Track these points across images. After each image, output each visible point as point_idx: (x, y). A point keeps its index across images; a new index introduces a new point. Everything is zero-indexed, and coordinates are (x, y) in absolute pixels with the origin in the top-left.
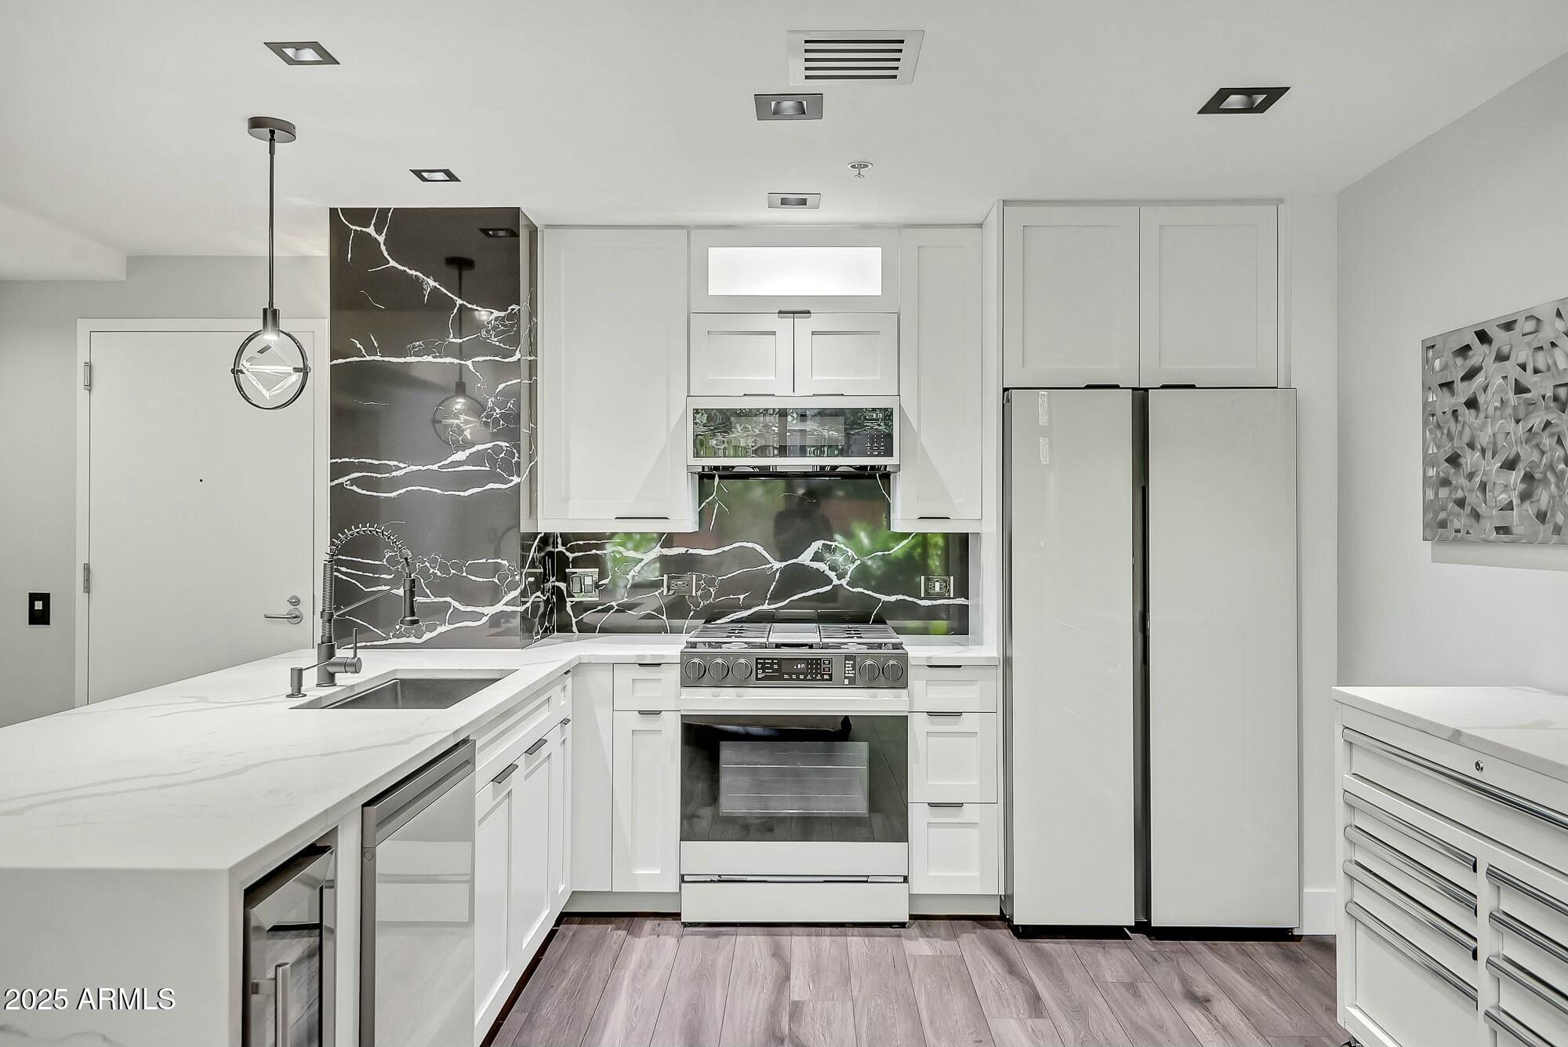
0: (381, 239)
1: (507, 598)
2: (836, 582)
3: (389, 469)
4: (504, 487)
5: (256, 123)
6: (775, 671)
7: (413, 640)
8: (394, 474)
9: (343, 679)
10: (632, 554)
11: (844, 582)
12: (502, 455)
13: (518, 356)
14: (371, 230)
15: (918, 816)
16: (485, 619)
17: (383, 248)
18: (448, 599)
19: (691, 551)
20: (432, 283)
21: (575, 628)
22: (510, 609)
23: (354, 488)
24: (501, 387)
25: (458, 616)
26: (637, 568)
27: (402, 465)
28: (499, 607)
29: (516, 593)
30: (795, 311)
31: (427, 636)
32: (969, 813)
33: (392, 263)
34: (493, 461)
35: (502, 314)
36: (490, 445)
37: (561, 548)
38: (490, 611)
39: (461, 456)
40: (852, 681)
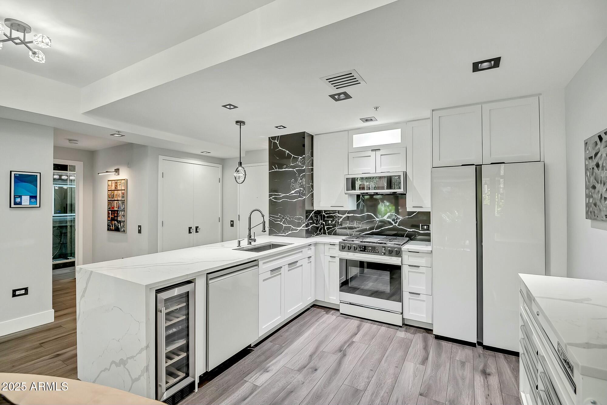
0: (278, 143)
1: (303, 226)
2: (394, 224)
3: (279, 195)
4: (302, 199)
5: (237, 122)
6: (363, 249)
7: (284, 235)
8: (280, 196)
9: (253, 243)
10: (340, 215)
11: (396, 225)
12: (301, 191)
13: (305, 167)
14: (276, 141)
15: (406, 296)
16: (298, 231)
17: (278, 145)
18: (291, 225)
19: (355, 215)
20: (288, 152)
21: (327, 234)
22: (303, 228)
23: (273, 199)
24: (301, 175)
25: (293, 230)
26: (342, 219)
27: (282, 194)
28: (301, 228)
29: (304, 225)
30: (376, 149)
31: (287, 234)
32: (422, 297)
33: (280, 148)
34: (299, 193)
35: (301, 157)
36: (299, 189)
37: (324, 214)
38: (299, 229)
39: (293, 192)
40: (385, 254)
